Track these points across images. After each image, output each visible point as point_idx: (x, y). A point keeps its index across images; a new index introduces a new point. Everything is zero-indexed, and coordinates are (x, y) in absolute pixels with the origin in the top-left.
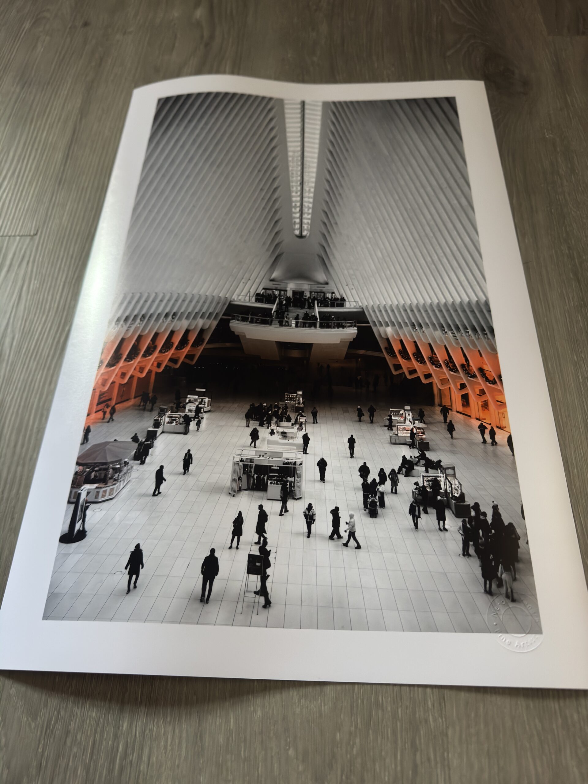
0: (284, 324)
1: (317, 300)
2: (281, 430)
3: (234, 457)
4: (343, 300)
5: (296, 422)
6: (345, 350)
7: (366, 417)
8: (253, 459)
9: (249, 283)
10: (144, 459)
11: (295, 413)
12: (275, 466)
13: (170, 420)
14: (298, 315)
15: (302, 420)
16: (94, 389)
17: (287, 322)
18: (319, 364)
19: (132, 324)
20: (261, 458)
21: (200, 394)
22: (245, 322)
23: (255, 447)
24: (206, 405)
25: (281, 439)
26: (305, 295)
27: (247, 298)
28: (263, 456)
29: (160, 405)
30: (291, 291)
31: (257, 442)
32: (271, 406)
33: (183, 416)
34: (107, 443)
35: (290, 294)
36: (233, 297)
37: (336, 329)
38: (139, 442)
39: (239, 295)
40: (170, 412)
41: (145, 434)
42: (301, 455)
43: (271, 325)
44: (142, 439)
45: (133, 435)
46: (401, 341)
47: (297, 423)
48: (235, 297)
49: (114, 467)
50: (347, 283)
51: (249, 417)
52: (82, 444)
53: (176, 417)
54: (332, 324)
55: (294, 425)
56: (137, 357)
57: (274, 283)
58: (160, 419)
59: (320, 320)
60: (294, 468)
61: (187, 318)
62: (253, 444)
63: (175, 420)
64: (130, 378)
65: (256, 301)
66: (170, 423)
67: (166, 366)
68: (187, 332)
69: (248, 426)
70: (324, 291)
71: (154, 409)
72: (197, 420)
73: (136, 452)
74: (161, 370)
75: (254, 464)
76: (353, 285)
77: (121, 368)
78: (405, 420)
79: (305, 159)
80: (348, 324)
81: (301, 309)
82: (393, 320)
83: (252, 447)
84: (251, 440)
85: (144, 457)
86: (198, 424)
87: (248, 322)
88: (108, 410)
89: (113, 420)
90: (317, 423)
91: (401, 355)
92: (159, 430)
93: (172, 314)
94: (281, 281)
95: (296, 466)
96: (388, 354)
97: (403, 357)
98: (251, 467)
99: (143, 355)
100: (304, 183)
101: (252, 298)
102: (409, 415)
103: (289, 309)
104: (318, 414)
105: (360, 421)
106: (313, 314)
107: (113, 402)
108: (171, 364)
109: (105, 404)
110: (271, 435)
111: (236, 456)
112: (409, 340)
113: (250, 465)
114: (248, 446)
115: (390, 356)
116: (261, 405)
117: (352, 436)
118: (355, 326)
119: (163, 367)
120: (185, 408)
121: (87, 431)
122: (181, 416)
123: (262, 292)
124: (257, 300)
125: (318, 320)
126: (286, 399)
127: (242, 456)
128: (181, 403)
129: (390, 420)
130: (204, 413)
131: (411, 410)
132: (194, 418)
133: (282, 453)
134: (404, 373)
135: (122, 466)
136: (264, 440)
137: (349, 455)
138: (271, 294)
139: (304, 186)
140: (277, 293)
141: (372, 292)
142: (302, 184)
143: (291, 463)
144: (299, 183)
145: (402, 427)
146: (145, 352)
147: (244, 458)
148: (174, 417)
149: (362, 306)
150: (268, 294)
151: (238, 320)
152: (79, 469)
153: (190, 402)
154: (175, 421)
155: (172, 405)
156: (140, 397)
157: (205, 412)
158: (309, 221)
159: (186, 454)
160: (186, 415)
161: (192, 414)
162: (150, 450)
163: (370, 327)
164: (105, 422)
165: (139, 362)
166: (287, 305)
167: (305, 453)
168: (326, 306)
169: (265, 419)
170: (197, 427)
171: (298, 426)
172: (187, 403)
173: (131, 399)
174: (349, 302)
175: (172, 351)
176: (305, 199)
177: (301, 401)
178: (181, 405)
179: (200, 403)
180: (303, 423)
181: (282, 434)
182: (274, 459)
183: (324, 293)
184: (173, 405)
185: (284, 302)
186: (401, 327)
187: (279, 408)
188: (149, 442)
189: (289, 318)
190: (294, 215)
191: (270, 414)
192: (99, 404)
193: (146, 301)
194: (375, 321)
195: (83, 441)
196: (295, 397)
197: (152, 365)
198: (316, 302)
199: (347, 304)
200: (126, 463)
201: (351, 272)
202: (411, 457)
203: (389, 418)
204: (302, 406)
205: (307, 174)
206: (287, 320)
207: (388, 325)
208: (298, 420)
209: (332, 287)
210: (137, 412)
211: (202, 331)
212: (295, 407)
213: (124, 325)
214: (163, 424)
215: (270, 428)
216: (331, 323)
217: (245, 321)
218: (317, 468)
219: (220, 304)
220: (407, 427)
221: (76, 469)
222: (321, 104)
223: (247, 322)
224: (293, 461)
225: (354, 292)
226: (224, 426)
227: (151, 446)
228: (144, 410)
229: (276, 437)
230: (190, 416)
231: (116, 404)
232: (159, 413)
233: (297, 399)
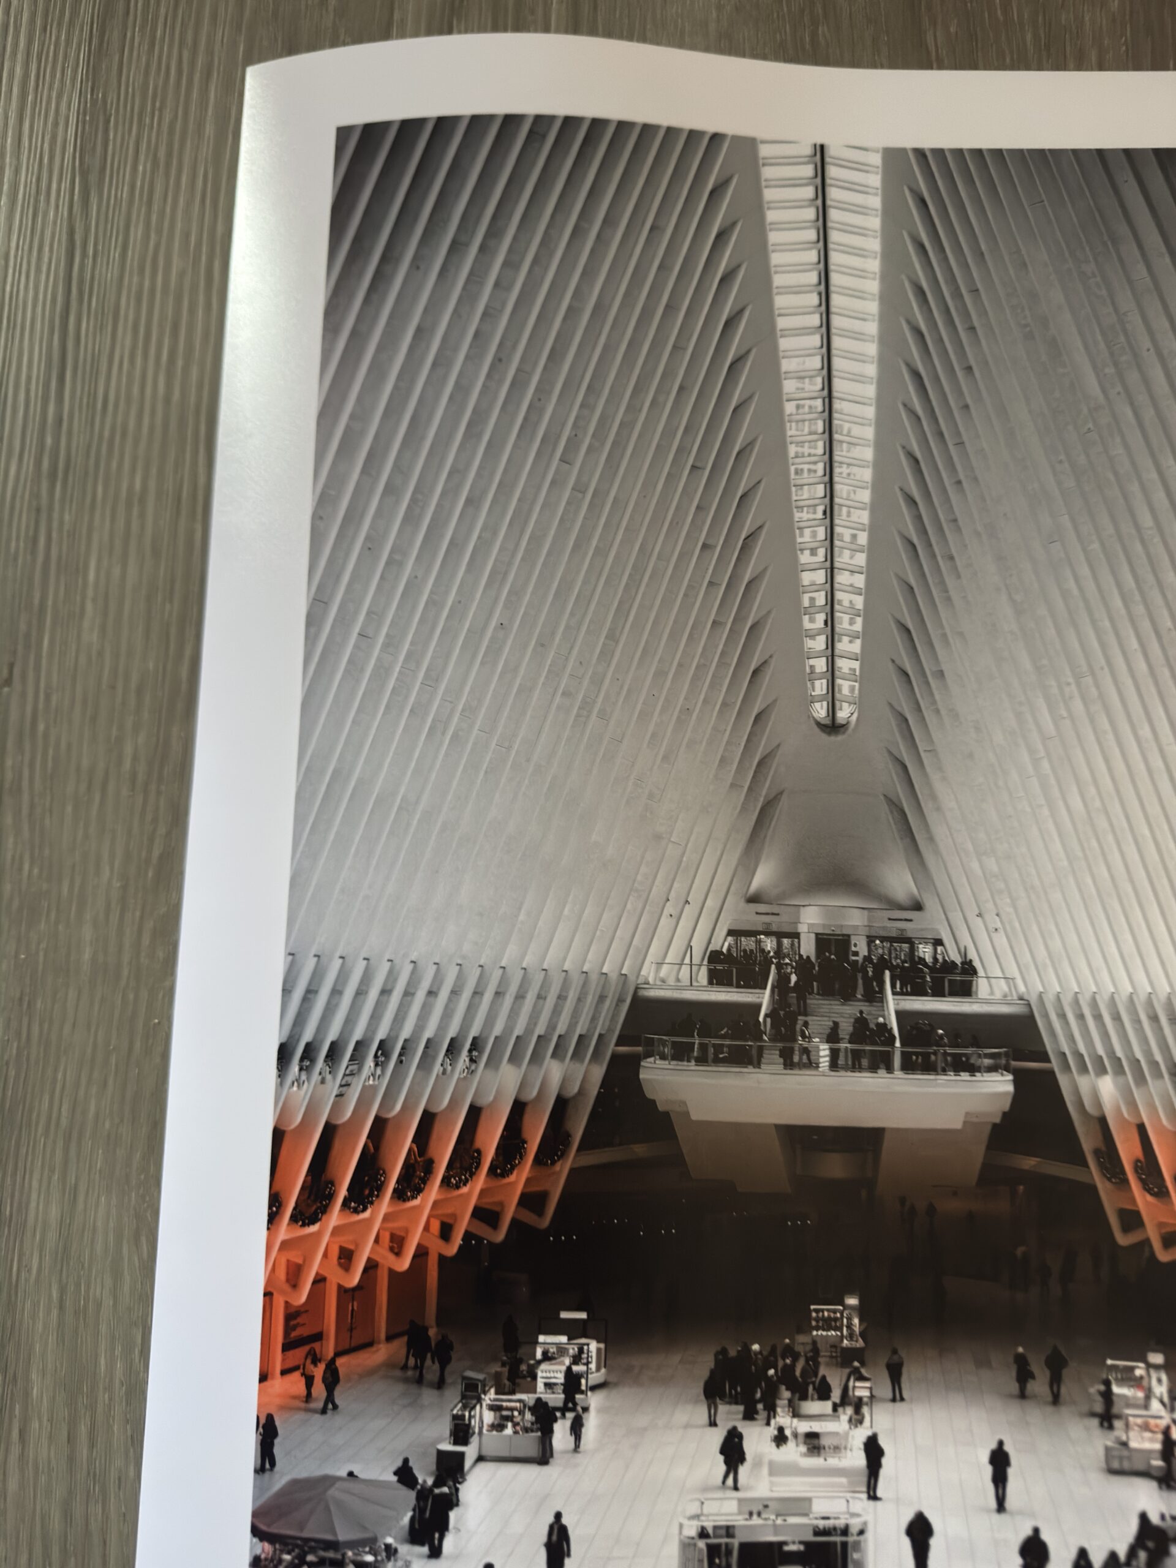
0: (796, 1059)
1: (892, 969)
2: (804, 1427)
3: (681, 1526)
4: (969, 969)
5: (845, 1399)
6: (978, 1152)
7: (1039, 1386)
8: (733, 1527)
9: (689, 912)
10: (436, 1542)
11: (839, 1370)
12: (794, 1543)
13: (495, 1418)
14: (836, 1025)
15: (861, 1390)
16: (268, 1294)
17: (806, 1051)
18: (903, 1201)
19: (352, 1074)
20: (756, 1521)
21: (574, 1330)
22: (685, 1063)
23: (736, 1488)
24: (593, 1366)
25: (805, 1455)
26: (853, 949)
27: (685, 971)
28: (759, 1514)
29: (462, 1368)
30: (813, 936)
31: (743, 1470)
32: (773, 1349)
33: (531, 1403)
34: (329, 1481)
35: (808, 947)
36: (643, 973)
37: (951, 1076)
38: (419, 1487)
39: (660, 964)
40: (493, 1391)
41: (432, 1462)
42: (861, 1503)
43: (758, 1065)
44: (425, 1477)
45: (399, 1463)
46: (1141, 1129)
47: (847, 1400)
48: (648, 972)
49: (359, 1558)
50: (979, 907)
51: (713, 1393)
52: (260, 1470)
53: (512, 1409)
54: (940, 1057)
55: (840, 1410)
56: (377, 1196)
57: (762, 908)
58: (467, 1414)
59: (903, 1044)
60: (845, 1545)
61: (514, 1059)
62: (730, 1481)
63: (510, 1418)
64: (366, 1270)
65: (710, 983)
66: (498, 1427)
67: (468, 1236)
68: (519, 1108)
69: (713, 1424)
70: (910, 934)
71: (449, 1379)
72: (570, 1415)
73: (412, 1519)
74: (452, 1249)
75: (735, 1543)
76: (998, 915)
77: (336, 1231)
78: (1148, 1396)
79: (837, 405)
80: (987, 1062)
81: (843, 1004)
82: (1119, 1053)
83: (729, 1488)
84: (723, 1468)
85: (437, 1535)
86: (577, 1428)
87: (693, 1063)
88: (319, 1371)
89: (335, 1407)
90: (902, 1399)
91: (1141, 1179)
92: (470, 1452)
93: (467, 1046)
94: (778, 900)
95: (850, 1539)
96: (1105, 1176)
97: (1146, 1187)
98: (729, 1552)
99: (395, 1190)
100: (836, 508)
101: (699, 970)
102: (1159, 1381)
103: (808, 1001)
104: (905, 1371)
105: (1022, 1395)
106: (881, 1020)
107: (329, 1348)
108: (482, 1230)
109: (307, 1348)
110: (778, 1446)
111: (686, 1522)
112: (1163, 1126)
113: (727, 1545)
114: (719, 1488)
115: (1109, 1179)
116: (747, 1348)
117: (1001, 1443)
118: (1007, 1069)
119: (457, 1240)
120: (534, 1377)
121: (268, 1432)
122: (525, 1406)
123: (726, 945)
124: (716, 978)
125: (898, 1044)
126: (814, 1323)
127: (703, 1518)
128: (521, 1361)
129: (1108, 1396)
130: (589, 1393)
131: (1166, 1367)
132: (564, 1410)
133: (809, 1500)
134: (1147, 1242)
135: (379, 1558)
136: (758, 1464)
137: (993, 1503)
138: (751, 951)
139: (837, 521)
140: (769, 944)
141: (1056, 944)
142: (830, 513)
143: (835, 1529)
144: (821, 509)
145: (1139, 1421)
146: (398, 1182)
147: (709, 1525)
148: (507, 1409)
149: (1026, 997)
150: (745, 951)
151: (663, 1057)
152: (263, 1550)
153: (547, 1357)
154: (512, 1421)
155: (496, 1368)
156: (405, 1339)
157: (594, 1388)
158: (856, 665)
159: (551, 1527)
160: (539, 1400)
161: (556, 1399)
162: (452, 1515)
163: (1051, 1073)
164: (314, 1411)
165: (386, 1218)
166: (803, 989)
167: (873, 1497)
168: (919, 991)
169: (758, 1395)
170: (573, 1437)
171: (850, 1411)
172: (539, 1362)
173: (379, 1343)
174: (987, 977)
175: (480, 1180)
176: (841, 578)
177: (857, 1329)
178: (524, 1367)
179: (576, 1360)
180: (865, 1400)
181: (808, 1441)
182: (793, 1520)
183: (909, 941)
184: (499, 1369)
185: (794, 978)
186: (1140, 1079)
187: (796, 1357)
188: (445, 1490)
189: (810, 1037)
190: (809, 643)
191: (772, 1376)
192: (287, 1347)
193: (385, 992)
194: (1064, 1054)
195: (259, 1462)
196: (838, 1315)
197: (427, 1228)
198: (887, 973)
199: (982, 987)
200: (391, 1552)
201: (992, 864)
202: (1163, 1517)
203: (1102, 1388)
204: (860, 1344)
205: (844, 470)
206: (805, 1044)
207: (1102, 1071)
208: (851, 1393)
209: (932, 921)
210: (400, 1387)
211: (562, 1105)
212: (839, 1350)
213: (329, 1077)
214: (477, 1430)
215: (773, 1422)
216: (935, 1053)
217: (682, 1060)
218: (906, 1543)
219: (608, 1003)
220: (1152, 1422)
221: (252, 1549)
222: (876, 159)
223: (689, 1061)
224: (840, 1523)
225: (1001, 939)
226: (645, 1429)
227: (451, 1502)
228: (420, 1381)
229: (793, 1452)
230: (551, 1404)
231: (338, 1354)
232: (463, 1397)
233: (845, 1321)
